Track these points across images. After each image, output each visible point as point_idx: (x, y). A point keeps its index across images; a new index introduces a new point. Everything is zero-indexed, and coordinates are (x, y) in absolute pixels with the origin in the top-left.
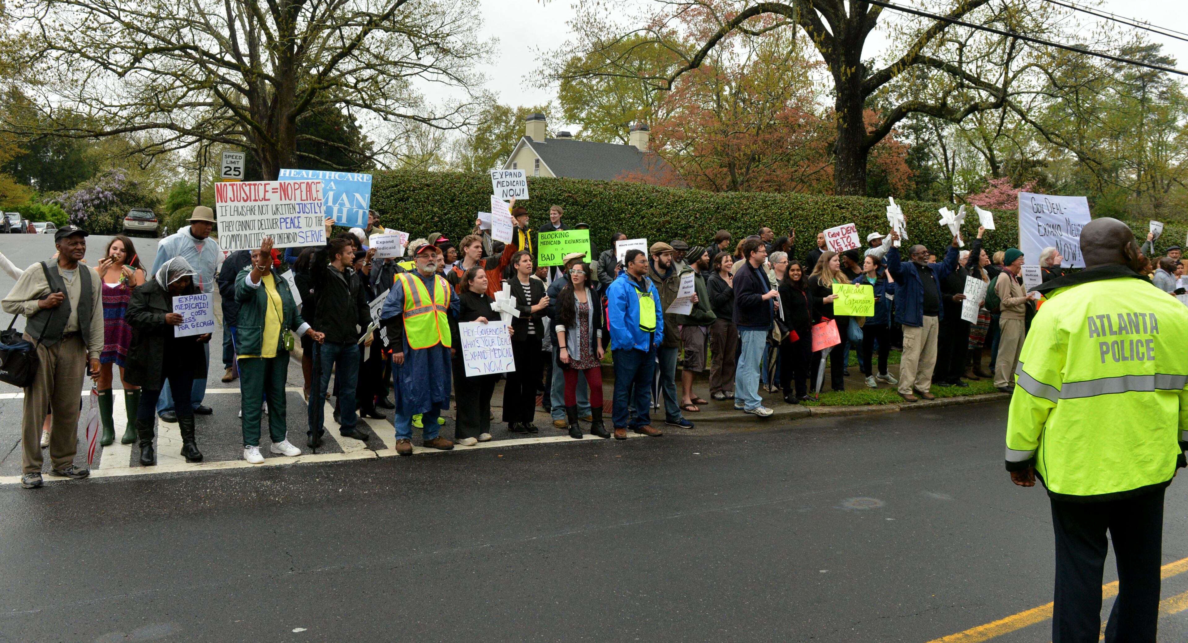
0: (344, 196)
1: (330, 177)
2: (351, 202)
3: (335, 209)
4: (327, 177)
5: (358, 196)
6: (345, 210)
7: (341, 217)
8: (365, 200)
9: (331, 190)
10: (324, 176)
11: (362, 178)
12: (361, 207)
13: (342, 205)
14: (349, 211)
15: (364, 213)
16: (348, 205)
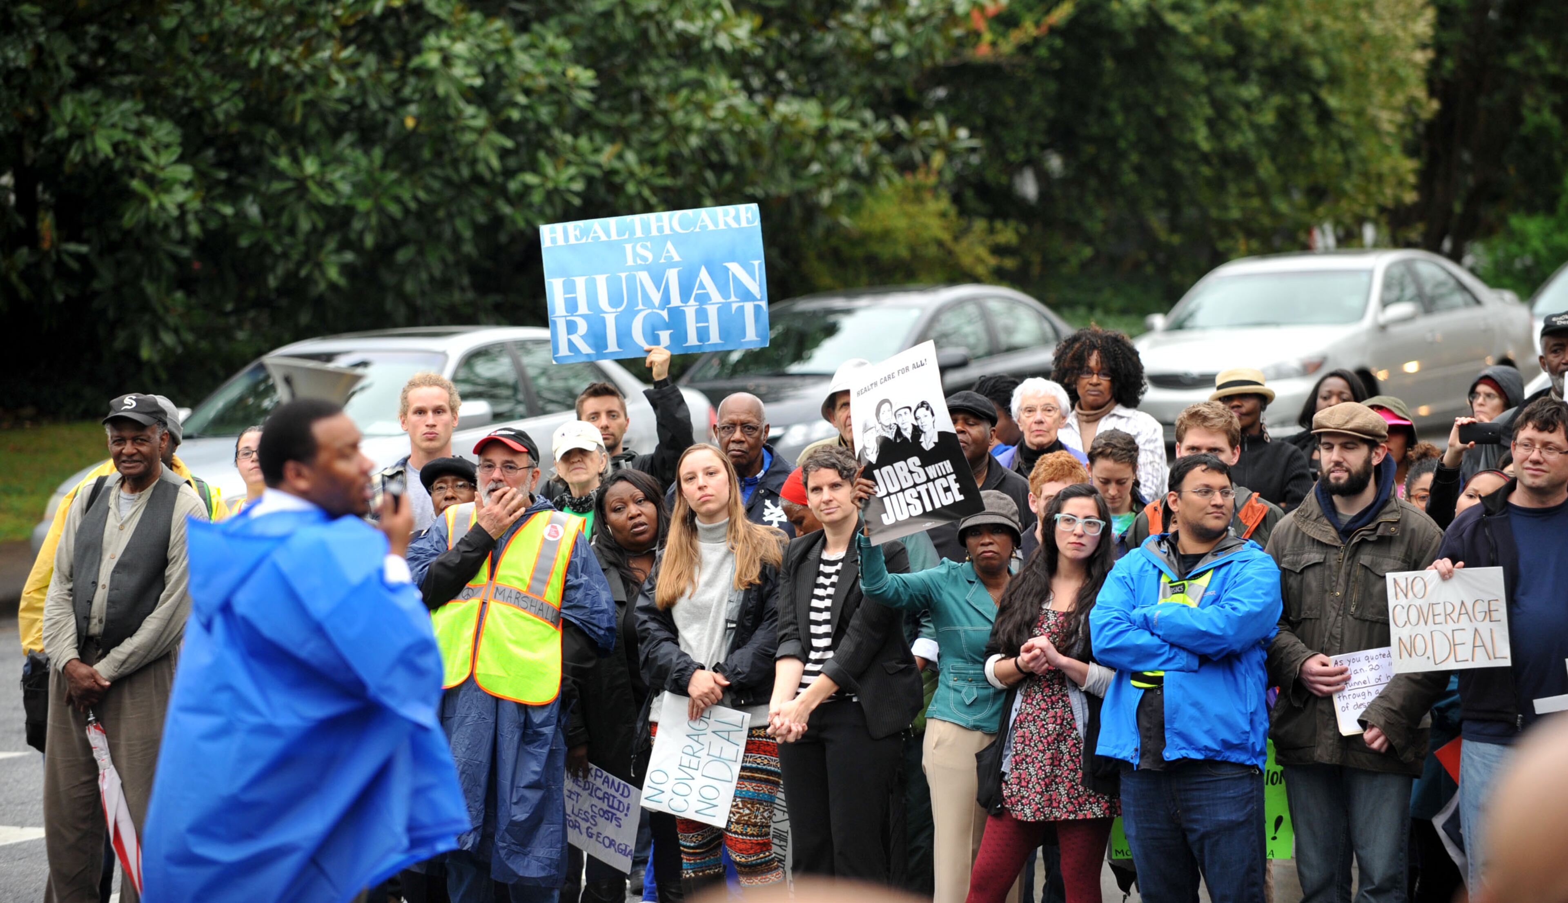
0: (704, 275)
1: (660, 229)
2: (723, 289)
3: (690, 312)
4: (654, 232)
5: (735, 268)
6: (712, 311)
7: (706, 329)
8: (752, 274)
9: (672, 265)
10: (646, 228)
11: (737, 219)
12: (747, 296)
13: (703, 299)
14: (723, 310)
15: (757, 308)
16: (716, 296)
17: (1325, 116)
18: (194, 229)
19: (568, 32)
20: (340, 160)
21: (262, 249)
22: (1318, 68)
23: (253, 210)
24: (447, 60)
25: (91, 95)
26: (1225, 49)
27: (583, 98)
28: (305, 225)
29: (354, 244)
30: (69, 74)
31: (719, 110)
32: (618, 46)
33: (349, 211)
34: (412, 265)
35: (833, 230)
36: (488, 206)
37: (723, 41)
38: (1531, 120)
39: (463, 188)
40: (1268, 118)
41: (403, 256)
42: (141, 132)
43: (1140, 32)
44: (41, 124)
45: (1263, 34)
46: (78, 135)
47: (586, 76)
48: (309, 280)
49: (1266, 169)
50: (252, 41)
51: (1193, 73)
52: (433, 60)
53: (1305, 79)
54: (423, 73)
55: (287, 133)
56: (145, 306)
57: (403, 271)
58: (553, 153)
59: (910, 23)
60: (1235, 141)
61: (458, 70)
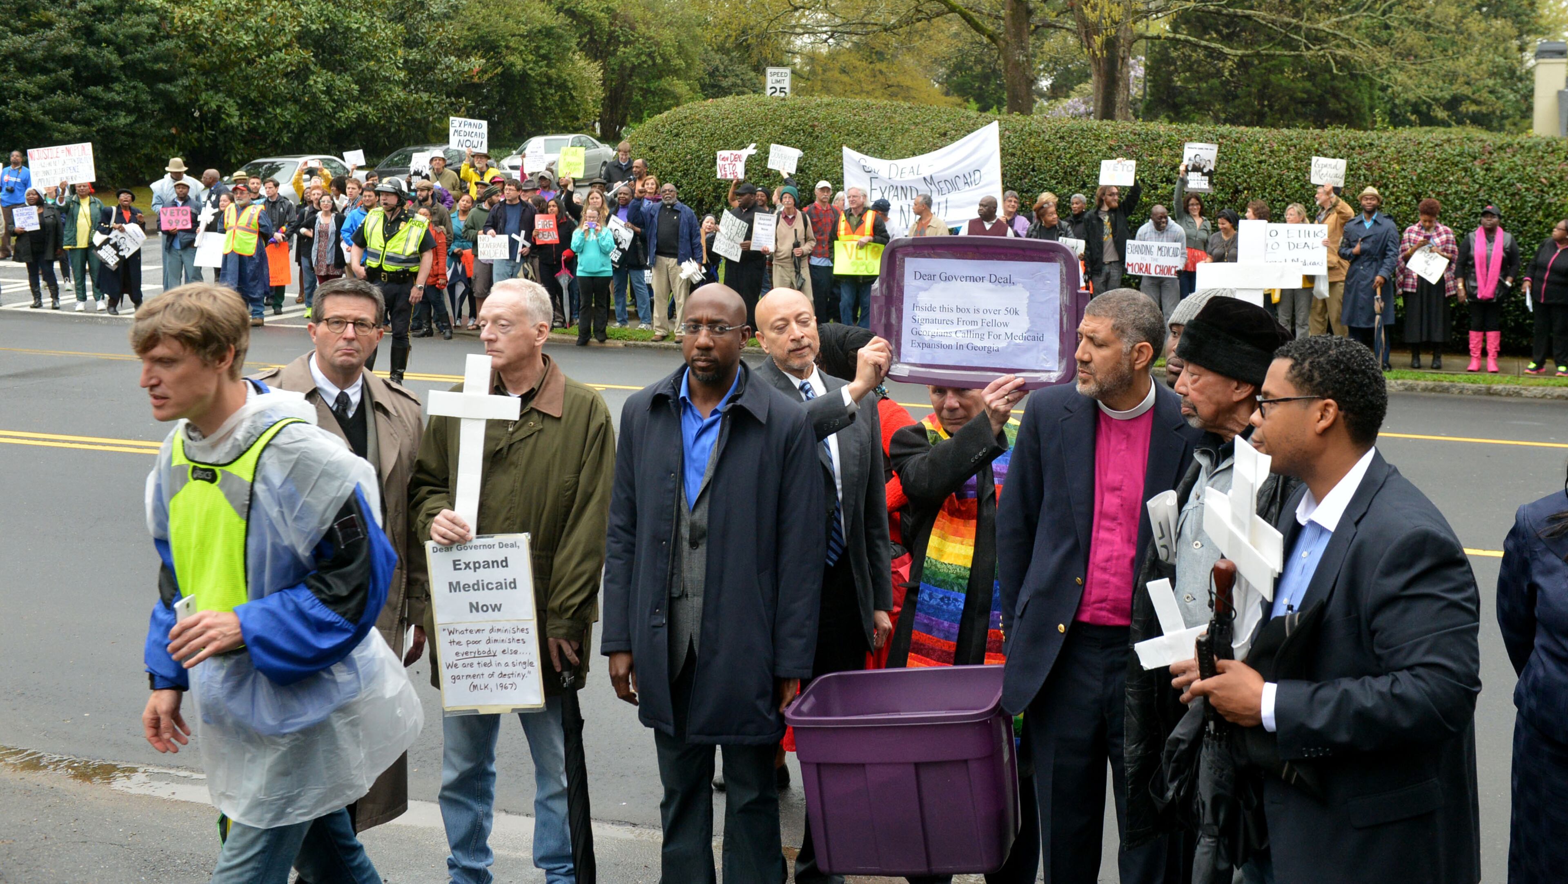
17: (572, 98)
18: (245, 127)
19: (352, 75)
20: (286, 109)
21: (265, 133)
22: (570, 85)
23: (263, 123)
24: (316, 82)
25: (211, 93)
26: (545, 80)
27: (356, 93)
28: (277, 126)
29: (292, 132)
30: (203, 87)
31: (395, 96)
32: (366, 79)
33: (290, 123)
34: (309, 137)
35: (435, 127)
36: (329, 121)
37: (396, 78)
38: (635, 98)
39: (322, 117)
40: (557, 98)
41: (306, 135)
42: (225, 102)
43: (521, 76)
44: (198, 100)
45: (555, 76)
46: (206, 103)
47: (356, 87)
48: (279, 141)
49: (557, 111)
50: (255, 78)
51: (535, 86)
52: (312, 83)
53: (567, 87)
54: (310, 86)
55: (272, 102)
56: (233, 148)
57: (306, 139)
58: (348, 107)
59: (453, 73)
60: (548, 104)
61: (320, 86)
